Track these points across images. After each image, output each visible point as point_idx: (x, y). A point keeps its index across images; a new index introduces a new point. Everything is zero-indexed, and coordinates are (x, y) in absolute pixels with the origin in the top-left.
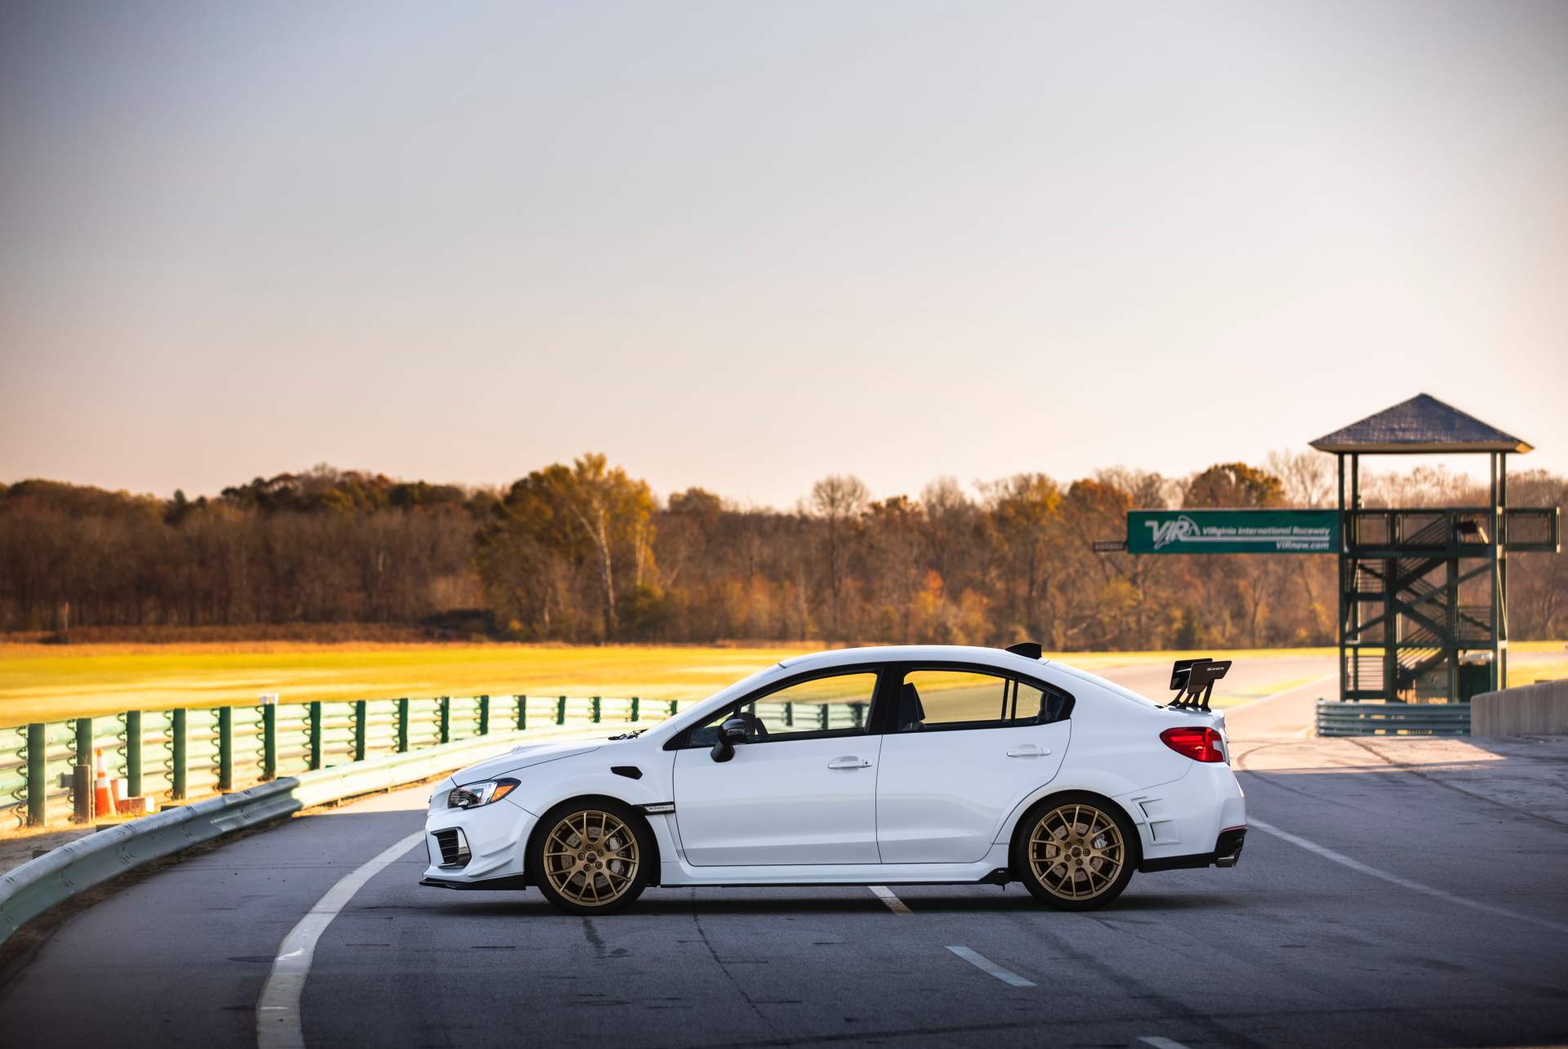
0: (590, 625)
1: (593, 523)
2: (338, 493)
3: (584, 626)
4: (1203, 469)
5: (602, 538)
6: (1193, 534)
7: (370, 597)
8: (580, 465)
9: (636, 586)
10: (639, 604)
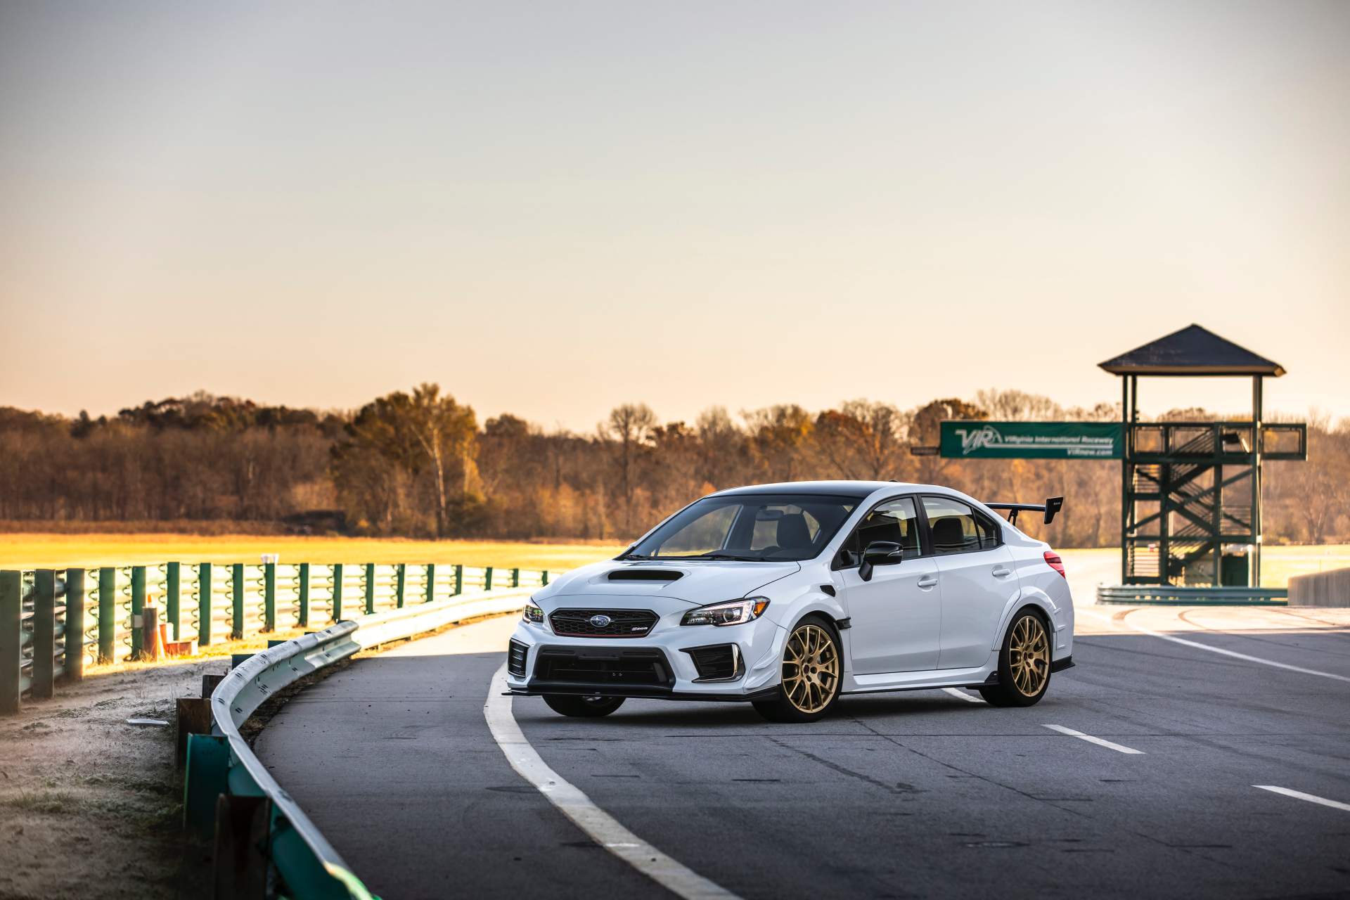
0: (425, 524)
1: (429, 441)
2: (214, 415)
3: (420, 524)
4: (926, 403)
5: (436, 453)
6: (997, 441)
7: (242, 499)
8: (417, 393)
9: (463, 493)
10: (465, 508)
